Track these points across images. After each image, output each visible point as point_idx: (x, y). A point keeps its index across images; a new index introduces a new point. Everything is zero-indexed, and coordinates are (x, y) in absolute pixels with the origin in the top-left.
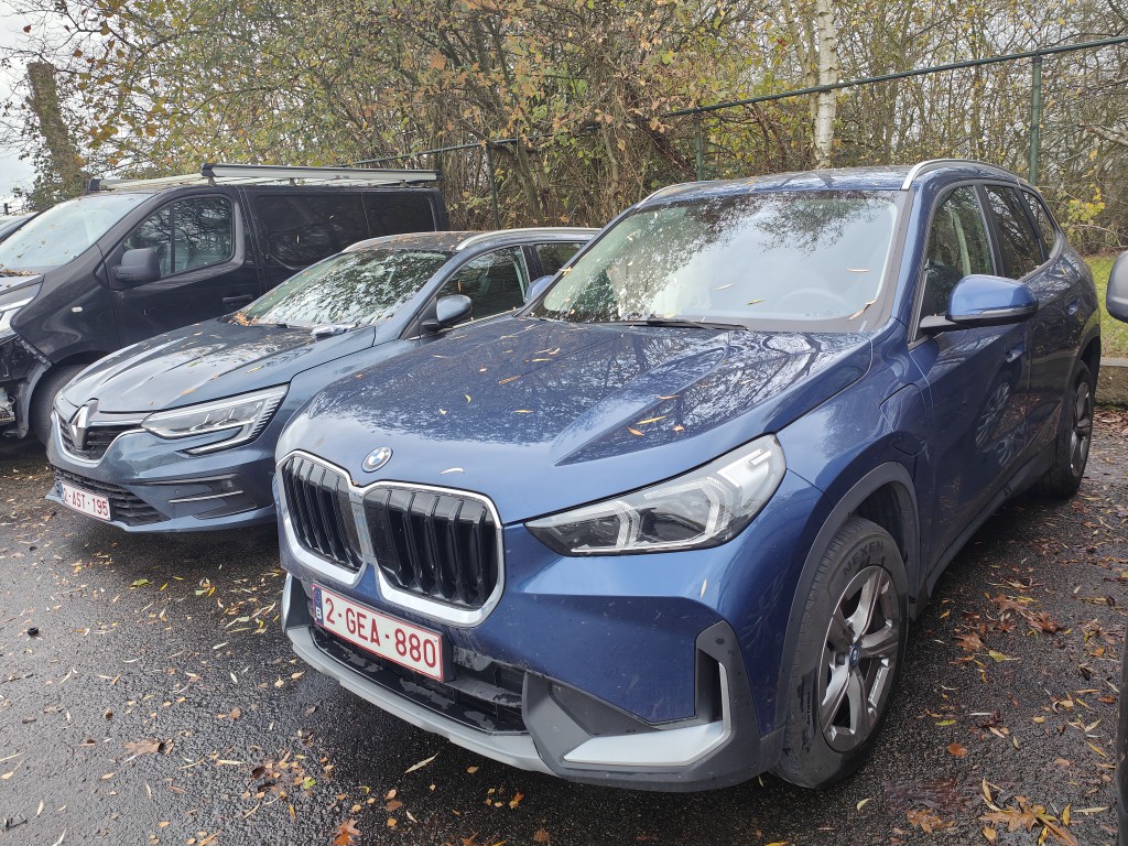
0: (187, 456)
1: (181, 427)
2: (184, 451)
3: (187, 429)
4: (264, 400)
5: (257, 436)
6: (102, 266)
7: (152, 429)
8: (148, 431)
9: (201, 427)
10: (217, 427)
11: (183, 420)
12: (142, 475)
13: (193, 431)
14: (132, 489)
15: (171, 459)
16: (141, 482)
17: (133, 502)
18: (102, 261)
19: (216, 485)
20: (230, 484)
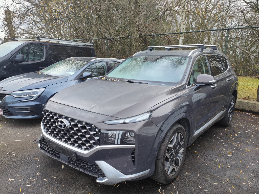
0: (20, 102)
1: (19, 95)
2: (19, 101)
3: (21, 96)
4: (39, 91)
5: (37, 99)
6: (12, 58)
7: (13, 95)
8: (12, 95)
9: (24, 96)
10: (28, 96)
11: (20, 94)
12: (10, 105)
13: (22, 96)
14: (8, 108)
15: (16, 102)
16: (10, 107)
17: (8, 111)
18: (12, 56)
19: (26, 109)
20: (29, 109)
